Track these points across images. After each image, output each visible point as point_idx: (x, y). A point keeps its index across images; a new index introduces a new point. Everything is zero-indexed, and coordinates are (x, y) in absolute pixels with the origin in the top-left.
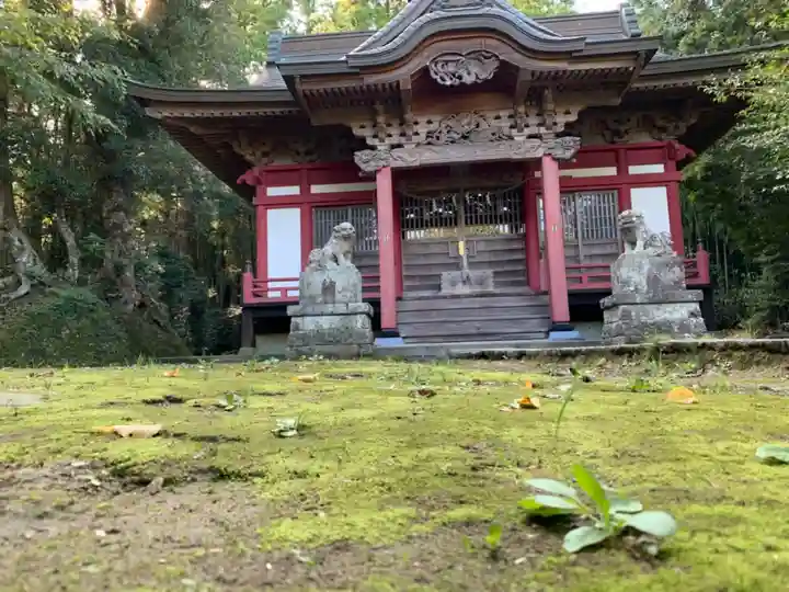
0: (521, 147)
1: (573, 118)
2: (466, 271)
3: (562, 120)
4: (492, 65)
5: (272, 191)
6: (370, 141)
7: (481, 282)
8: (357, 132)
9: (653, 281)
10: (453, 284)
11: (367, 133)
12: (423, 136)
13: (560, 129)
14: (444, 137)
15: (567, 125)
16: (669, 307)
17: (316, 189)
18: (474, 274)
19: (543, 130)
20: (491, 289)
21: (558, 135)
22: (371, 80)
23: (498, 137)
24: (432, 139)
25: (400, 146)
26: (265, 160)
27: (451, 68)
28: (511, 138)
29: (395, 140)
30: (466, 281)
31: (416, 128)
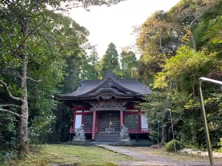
0: (117, 108)
1: (126, 104)
2: (110, 128)
3: (124, 104)
4: (111, 97)
5: (77, 112)
6: (93, 106)
7: (112, 131)
8: (91, 104)
9: (124, 135)
10: (107, 131)
11: (92, 105)
12: (101, 106)
13: (123, 106)
14: (105, 106)
15: (125, 105)
16: (126, 139)
17: (85, 111)
18: (111, 129)
19: (120, 106)
20: (114, 132)
21: (123, 107)
22: (92, 98)
23: (113, 106)
24: (103, 106)
25: (97, 107)
26: (76, 106)
27: (105, 97)
28: (116, 107)
29: (97, 106)
30: (110, 130)
31: (100, 104)
